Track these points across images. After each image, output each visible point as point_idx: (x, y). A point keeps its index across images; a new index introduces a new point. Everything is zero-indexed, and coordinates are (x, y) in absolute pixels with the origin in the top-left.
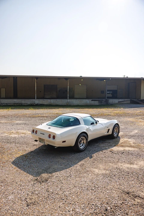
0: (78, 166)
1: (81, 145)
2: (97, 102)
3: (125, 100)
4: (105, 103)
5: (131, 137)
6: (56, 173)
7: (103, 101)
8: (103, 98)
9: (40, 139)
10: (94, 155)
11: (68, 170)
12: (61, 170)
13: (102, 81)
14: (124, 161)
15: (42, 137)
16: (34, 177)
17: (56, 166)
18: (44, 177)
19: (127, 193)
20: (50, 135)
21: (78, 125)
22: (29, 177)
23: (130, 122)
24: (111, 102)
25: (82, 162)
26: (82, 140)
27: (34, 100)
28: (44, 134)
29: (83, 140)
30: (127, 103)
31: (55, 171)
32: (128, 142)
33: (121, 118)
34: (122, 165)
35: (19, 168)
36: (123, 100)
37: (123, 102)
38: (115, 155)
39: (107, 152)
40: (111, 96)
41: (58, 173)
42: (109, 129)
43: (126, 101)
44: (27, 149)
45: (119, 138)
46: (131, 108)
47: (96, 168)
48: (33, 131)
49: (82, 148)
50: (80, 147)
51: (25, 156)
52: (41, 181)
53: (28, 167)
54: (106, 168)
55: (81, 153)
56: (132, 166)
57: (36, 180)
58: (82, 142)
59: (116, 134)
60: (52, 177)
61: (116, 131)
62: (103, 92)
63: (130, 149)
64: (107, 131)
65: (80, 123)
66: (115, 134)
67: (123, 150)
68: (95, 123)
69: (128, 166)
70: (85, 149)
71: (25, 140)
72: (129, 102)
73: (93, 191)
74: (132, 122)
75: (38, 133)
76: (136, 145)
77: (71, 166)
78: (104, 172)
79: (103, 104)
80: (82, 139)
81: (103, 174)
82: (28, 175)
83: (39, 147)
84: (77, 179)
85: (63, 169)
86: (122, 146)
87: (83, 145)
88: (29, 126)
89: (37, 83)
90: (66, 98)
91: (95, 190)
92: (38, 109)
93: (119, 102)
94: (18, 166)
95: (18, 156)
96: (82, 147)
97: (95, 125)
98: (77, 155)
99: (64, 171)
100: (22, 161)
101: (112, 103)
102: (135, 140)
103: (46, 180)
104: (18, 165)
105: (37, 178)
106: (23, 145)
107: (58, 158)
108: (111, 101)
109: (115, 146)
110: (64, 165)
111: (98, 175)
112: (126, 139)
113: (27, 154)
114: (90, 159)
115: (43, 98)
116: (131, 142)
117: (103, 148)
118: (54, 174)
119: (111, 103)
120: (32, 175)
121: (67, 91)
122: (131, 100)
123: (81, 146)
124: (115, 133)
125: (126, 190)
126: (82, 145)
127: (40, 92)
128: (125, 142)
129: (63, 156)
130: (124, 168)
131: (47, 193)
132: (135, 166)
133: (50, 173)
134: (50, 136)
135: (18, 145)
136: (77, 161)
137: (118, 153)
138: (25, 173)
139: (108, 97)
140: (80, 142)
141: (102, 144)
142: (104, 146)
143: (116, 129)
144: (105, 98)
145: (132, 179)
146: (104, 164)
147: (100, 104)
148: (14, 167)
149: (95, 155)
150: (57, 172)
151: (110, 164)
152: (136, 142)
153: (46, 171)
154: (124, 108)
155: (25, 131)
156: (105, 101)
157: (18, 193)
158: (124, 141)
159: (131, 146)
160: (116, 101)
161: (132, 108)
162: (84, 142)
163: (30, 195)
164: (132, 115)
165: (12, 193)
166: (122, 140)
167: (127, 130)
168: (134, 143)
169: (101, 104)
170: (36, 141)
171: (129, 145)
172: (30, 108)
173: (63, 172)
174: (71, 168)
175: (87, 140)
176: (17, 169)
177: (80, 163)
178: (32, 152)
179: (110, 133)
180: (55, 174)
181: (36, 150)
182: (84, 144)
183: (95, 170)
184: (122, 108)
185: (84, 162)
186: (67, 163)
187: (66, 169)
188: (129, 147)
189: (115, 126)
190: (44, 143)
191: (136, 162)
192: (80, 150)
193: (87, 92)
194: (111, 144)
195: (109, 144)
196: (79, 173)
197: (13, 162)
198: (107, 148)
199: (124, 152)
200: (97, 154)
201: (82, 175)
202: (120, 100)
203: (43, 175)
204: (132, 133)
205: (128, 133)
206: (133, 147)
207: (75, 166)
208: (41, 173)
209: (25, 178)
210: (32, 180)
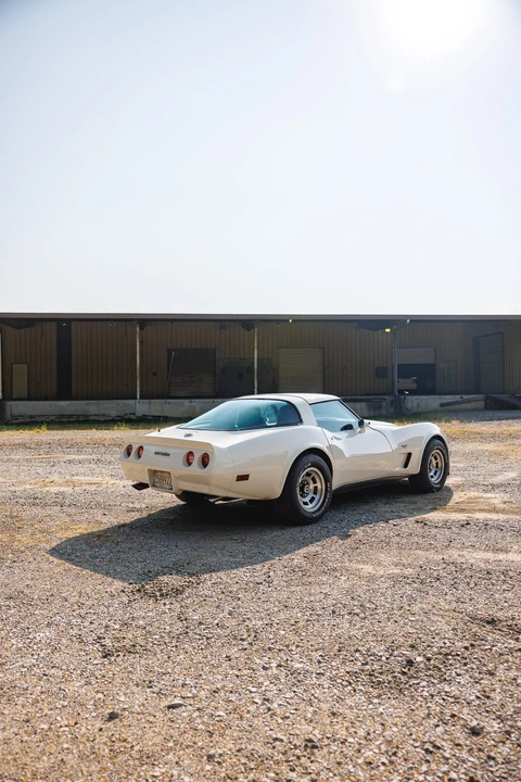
0: (298, 557)
1: (307, 499)
2: (363, 404)
3: (465, 397)
4: (392, 410)
5: (494, 487)
6: (213, 574)
7: (384, 404)
8: (385, 394)
9: (153, 473)
10: (357, 531)
11: (258, 567)
12: (232, 568)
13: (380, 332)
14: (470, 544)
15: (161, 464)
16: (131, 584)
17: (212, 560)
18: (171, 584)
19: (488, 623)
20: (191, 453)
21: (296, 424)
22: (110, 584)
23: (487, 453)
24: (415, 404)
25: (312, 548)
26: (311, 482)
27: (130, 401)
28: (167, 454)
29: (315, 482)
30: (474, 410)
31: (211, 570)
32: (481, 500)
34: (462, 553)
35: (73, 564)
36: (458, 397)
37: (457, 406)
38: (434, 531)
39: (408, 524)
40: (414, 386)
41: (221, 574)
42: (409, 455)
43: (469, 401)
44: (105, 520)
45: (449, 491)
46: (487, 420)
47: (365, 562)
48: (128, 451)
49: (310, 508)
50: (302, 504)
51: (99, 536)
52: (158, 594)
53: (110, 561)
54: (405, 561)
55: (308, 529)
56: (501, 556)
57: (139, 591)
58: (312, 486)
59: (435, 478)
60: (198, 584)
61: (437, 467)
62: (381, 372)
63: (494, 516)
64: (403, 459)
65: (303, 418)
66: (432, 476)
67: (464, 518)
68: (356, 426)
69: (490, 556)
70: (323, 514)
71: (99, 498)
72: (481, 404)
73: (356, 618)
74: (495, 453)
76: (514, 506)
77: (267, 559)
78: (397, 571)
79: (383, 412)
80: (308, 474)
81: (390, 577)
82: (110, 579)
84: (293, 589)
85: (238, 565)
86: (463, 511)
89: (141, 342)
90: (253, 394)
91: (362, 615)
92: (144, 428)
93: (442, 405)
94: (69, 560)
95: (70, 534)
96: (310, 506)
97: (355, 434)
98: (295, 532)
99: (244, 569)
100: (84, 547)
101: (420, 410)
102: (508, 495)
103: (178, 590)
104: (73, 557)
105: (143, 586)
106: (91, 511)
107: (223, 540)
108: (413, 402)
109: (434, 509)
110: (244, 554)
111: (371, 579)
112: (473, 494)
113: (106, 531)
114: (340, 542)
115: (165, 395)
116: (496, 501)
117: (388, 515)
118: (207, 576)
119: (415, 410)
120: (124, 580)
121: (250, 370)
122: (487, 398)
123: (306, 504)
124: (432, 474)
125: (482, 613)
126: (312, 500)
127: (155, 374)
128: (470, 501)
129: (239, 535)
130: (472, 561)
131: (180, 624)
132: (513, 557)
133: (191, 575)
134: (191, 457)
135: (72, 510)
136: (293, 546)
137: (447, 525)
138: (99, 576)
139: (401, 392)
140: (302, 489)
141: (387, 506)
142: (394, 509)
143: (436, 459)
144: (390, 393)
145: (504, 587)
146: (395, 552)
147: (372, 413)
148: (56, 561)
149: (359, 532)
150: (218, 571)
151: (419, 552)
152: (512, 499)
153: (177, 569)
154: (462, 421)
156: (392, 402)
157: (69, 624)
158: (468, 499)
159: (494, 510)
160: (433, 401)
161: (492, 420)
162: (316, 488)
163: (114, 630)
164: (494, 437)
165: (49, 625)
166: (457, 497)
167: (475, 472)
168: (505, 503)
169: (377, 413)
170: (140, 486)
171: (487, 508)
172: (118, 426)
173: (239, 572)
174: (272, 562)
175: (328, 480)
176: (68, 565)
177: (303, 551)
178: (124, 525)
179: (415, 467)
180: (209, 579)
182: (317, 498)
183: (362, 566)
184: (453, 422)
185: (318, 549)
186: (256, 550)
187: (252, 564)
188: (489, 511)
189: (431, 445)
190: (168, 487)
191: (516, 548)
192: (303, 516)
193: (324, 372)
194: (419, 505)
195: (413, 507)
196: (300, 574)
197: (53, 549)
198: (403, 514)
199: (468, 524)
200: (366, 528)
201: (310, 579)
202: (448, 397)
203: (165, 578)
204: (499, 479)
205: (481, 478)
206: (503, 511)
207: (286, 557)
208: (157, 574)
209: (98, 587)
210: (123, 591)
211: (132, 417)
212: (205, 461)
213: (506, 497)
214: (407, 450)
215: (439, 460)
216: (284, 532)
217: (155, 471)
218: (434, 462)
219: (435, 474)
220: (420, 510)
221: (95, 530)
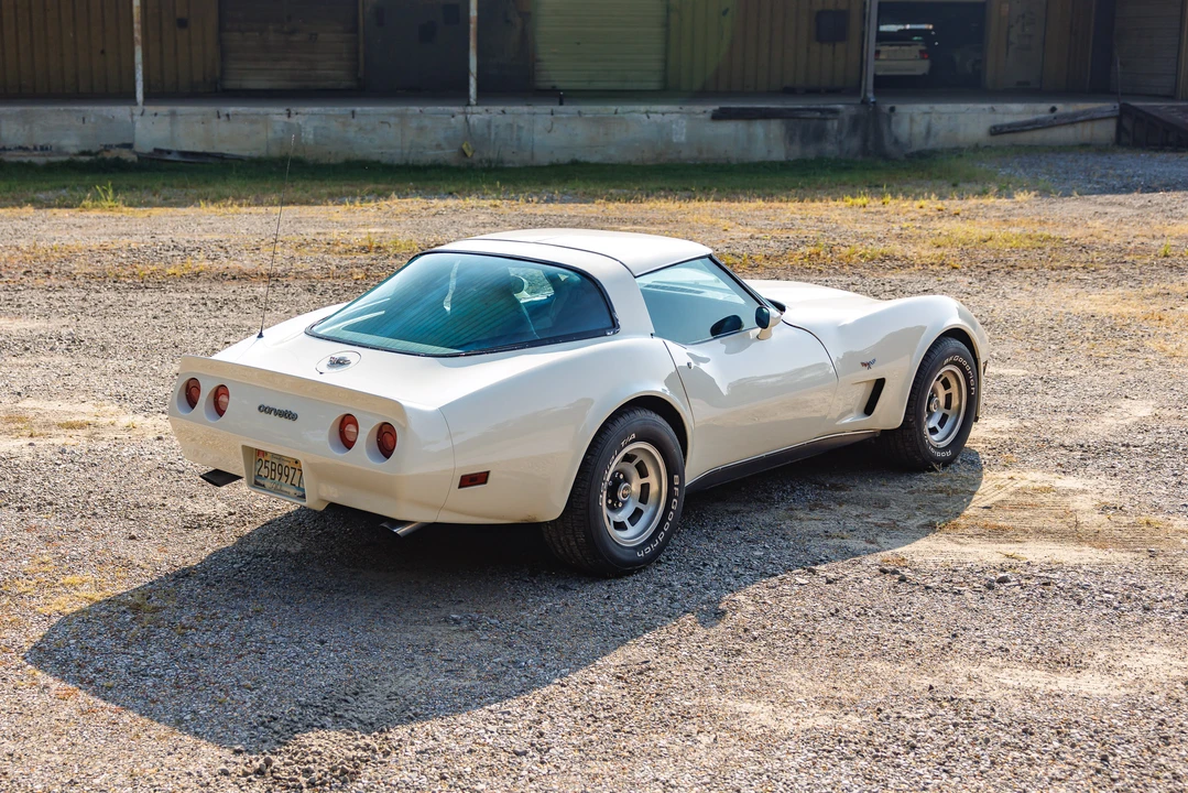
0: (600, 679)
1: (622, 516)
2: (776, 127)
3: (1061, 108)
4: (854, 143)
5: (1088, 455)
6: (417, 726)
7: (833, 125)
8: (834, 91)
9: (256, 456)
10: (740, 597)
11: (515, 705)
12: (457, 710)
14: (999, 642)
15: (278, 439)
16: (238, 752)
17: (409, 682)
18: (326, 754)
20: (347, 421)
21: (599, 333)
22: (194, 753)
23: (1090, 326)
24: (919, 128)
25: (634, 652)
26: (635, 475)
28: (289, 415)
29: (643, 473)
30: (1084, 146)
31: (410, 713)
32: (1048, 499)
33: (1007, 286)
34: (975, 671)
35: (95, 694)
36: (1041, 109)
37: (1037, 136)
38: (921, 599)
39: (860, 576)
40: (922, 67)
41: (434, 726)
42: (879, 384)
43: (1072, 120)
44: (135, 553)
45: (974, 463)
46: (1114, 190)
47: (755, 695)
48: (190, 393)
49: (629, 537)
50: (610, 528)
51: (136, 608)
52: (303, 780)
53: (177, 686)
54: (844, 694)
55: (626, 586)
56: (1064, 682)
57: (260, 772)
58: (635, 486)
59: (942, 432)
60: (386, 754)
61: (948, 405)
62: (831, 25)
63: (1068, 554)
64: (861, 394)
65: (619, 314)
66: (933, 431)
67: (997, 559)
68: (749, 319)
69: (1038, 679)
70: (660, 550)
71: (105, 480)
72: (1105, 131)
74: (1113, 329)
75: (233, 404)
76: (1125, 520)
77: (534, 683)
78: (823, 721)
79: (830, 148)
80: (628, 458)
81: (810, 738)
82: (189, 740)
83: (242, 540)
84: (595, 767)
85: (470, 700)
86: (997, 533)
87: (637, 514)
88: (112, 364)
90: (456, 92)
92: (167, 203)
93: (996, 131)
94: (84, 683)
95: (67, 604)
96: (631, 531)
97: (747, 343)
98: (588, 600)
99: (482, 713)
100: (109, 644)
101: (931, 144)
102: (1117, 482)
103: (344, 772)
104: (89, 672)
105: (268, 763)
106: (97, 525)
107: (426, 623)
108: (917, 119)
109: (930, 528)
110: (481, 669)
111: (767, 742)
112: (1032, 477)
113: (148, 592)
114: (701, 632)
115: (215, 90)
116: (1083, 504)
117: (816, 547)
118: (401, 732)
119: (918, 145)
120: (220, 741)
122: (1125, 112)
123: (620, 526)
124: (933, 423)
126: (635, 518)
127: (183, 23)
128: (1025, 501)
129: (462, 607)
130: (995, 695)
132: (1092, 684)
133: (368, 727)
134: (351, 428)
135: (51, 523)
136: (590, 643)
137: (952, 581)
138: (160, 729)
139: (883, 84)
140: (613, 492)
141: (817, 514)
142: (832, 526)
143: (946, 385)
144: (851, 89)
145: (1054, 771)
147: (797, 152)
148: (56, 685)
149: (744, 602)
150: (427, 718)
151: (879, 666)
152: (1125, 500)
153: (330, 711)
154: (1045, 193)
155: (84, 410)
156: (855, 122)
158: (1016, 493)
159: (1075, 534)
160: (968, 120)
161: (1128, 188)
162: (645, 488)
164: (1120, 264)
166: (993, 487)
167: (1051, 401)
168: (1104, 509)
169: (811, 152)
170: (218, 478)
171: (1057, 525)
172: (96, 198)
173: (474, 721)
174: (545, 691)
175: (674, 468)
176: (86, 697)
177: (615, 659)
178: (184, 575)
179: (891, 413)
180: (412, 737)
181: (218, 556)
182: (648, 511)
183: (746, 706)
184: (1021, 197)
185: (649, 652)
186: (506, 656)
187: (501, 698)
188: (1060, 536)
189: (937, 354)
190: (292, 491)
191: (1102, 655)
192: (613, 557)
193: (666, 25)
194: (895, 511)
195: (877, 518)
196: (609, 725)
197: (37, 648)
198: (853, 544)
199: (1003, 581)
200: (759, 588)
201: (634, 742)
202: (1016, 107)
203: (312, 739)
204: (1102, 427)
205: (1058, 422)
206: (1096, 538)
207: (575, 677)
208: (292, 729)
209: (168, 760)
210: (225, 773)
211: (126, 155)
212: (385, 441)
213: (1110, 489)
214: (874, 374)
215: (954, 389)
216: (568, 597)
217: (259, 452)
218: (942, 393)
219: (942, 423)
220: (896, 531)
221: (121, 589)
